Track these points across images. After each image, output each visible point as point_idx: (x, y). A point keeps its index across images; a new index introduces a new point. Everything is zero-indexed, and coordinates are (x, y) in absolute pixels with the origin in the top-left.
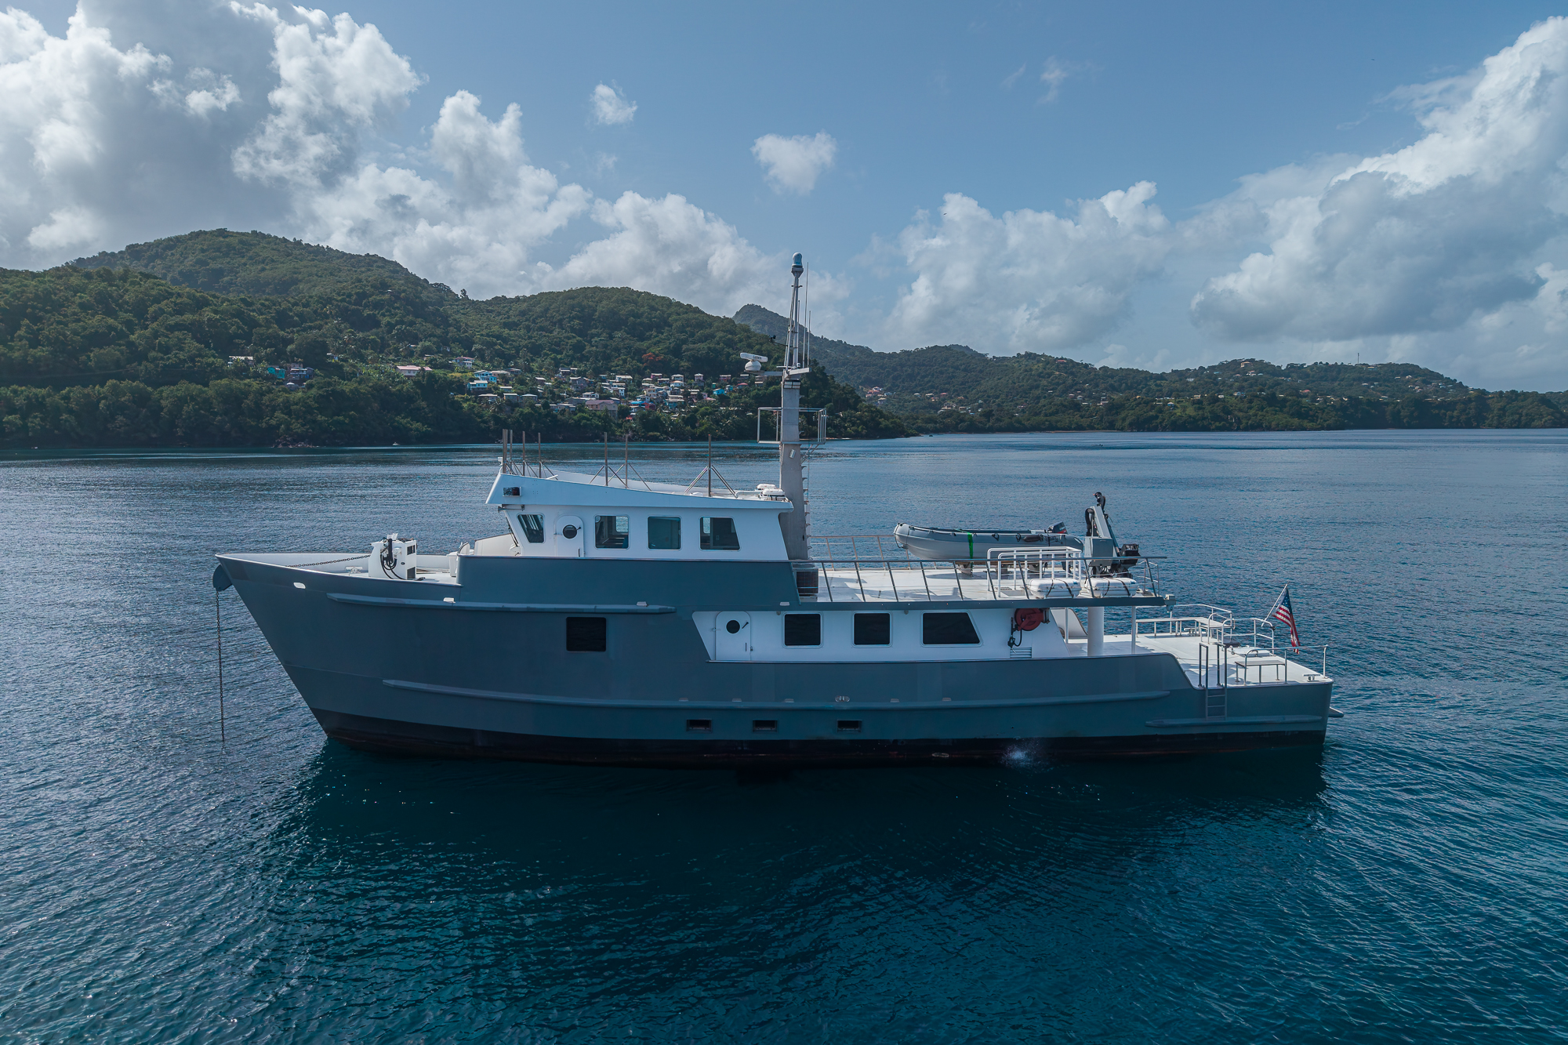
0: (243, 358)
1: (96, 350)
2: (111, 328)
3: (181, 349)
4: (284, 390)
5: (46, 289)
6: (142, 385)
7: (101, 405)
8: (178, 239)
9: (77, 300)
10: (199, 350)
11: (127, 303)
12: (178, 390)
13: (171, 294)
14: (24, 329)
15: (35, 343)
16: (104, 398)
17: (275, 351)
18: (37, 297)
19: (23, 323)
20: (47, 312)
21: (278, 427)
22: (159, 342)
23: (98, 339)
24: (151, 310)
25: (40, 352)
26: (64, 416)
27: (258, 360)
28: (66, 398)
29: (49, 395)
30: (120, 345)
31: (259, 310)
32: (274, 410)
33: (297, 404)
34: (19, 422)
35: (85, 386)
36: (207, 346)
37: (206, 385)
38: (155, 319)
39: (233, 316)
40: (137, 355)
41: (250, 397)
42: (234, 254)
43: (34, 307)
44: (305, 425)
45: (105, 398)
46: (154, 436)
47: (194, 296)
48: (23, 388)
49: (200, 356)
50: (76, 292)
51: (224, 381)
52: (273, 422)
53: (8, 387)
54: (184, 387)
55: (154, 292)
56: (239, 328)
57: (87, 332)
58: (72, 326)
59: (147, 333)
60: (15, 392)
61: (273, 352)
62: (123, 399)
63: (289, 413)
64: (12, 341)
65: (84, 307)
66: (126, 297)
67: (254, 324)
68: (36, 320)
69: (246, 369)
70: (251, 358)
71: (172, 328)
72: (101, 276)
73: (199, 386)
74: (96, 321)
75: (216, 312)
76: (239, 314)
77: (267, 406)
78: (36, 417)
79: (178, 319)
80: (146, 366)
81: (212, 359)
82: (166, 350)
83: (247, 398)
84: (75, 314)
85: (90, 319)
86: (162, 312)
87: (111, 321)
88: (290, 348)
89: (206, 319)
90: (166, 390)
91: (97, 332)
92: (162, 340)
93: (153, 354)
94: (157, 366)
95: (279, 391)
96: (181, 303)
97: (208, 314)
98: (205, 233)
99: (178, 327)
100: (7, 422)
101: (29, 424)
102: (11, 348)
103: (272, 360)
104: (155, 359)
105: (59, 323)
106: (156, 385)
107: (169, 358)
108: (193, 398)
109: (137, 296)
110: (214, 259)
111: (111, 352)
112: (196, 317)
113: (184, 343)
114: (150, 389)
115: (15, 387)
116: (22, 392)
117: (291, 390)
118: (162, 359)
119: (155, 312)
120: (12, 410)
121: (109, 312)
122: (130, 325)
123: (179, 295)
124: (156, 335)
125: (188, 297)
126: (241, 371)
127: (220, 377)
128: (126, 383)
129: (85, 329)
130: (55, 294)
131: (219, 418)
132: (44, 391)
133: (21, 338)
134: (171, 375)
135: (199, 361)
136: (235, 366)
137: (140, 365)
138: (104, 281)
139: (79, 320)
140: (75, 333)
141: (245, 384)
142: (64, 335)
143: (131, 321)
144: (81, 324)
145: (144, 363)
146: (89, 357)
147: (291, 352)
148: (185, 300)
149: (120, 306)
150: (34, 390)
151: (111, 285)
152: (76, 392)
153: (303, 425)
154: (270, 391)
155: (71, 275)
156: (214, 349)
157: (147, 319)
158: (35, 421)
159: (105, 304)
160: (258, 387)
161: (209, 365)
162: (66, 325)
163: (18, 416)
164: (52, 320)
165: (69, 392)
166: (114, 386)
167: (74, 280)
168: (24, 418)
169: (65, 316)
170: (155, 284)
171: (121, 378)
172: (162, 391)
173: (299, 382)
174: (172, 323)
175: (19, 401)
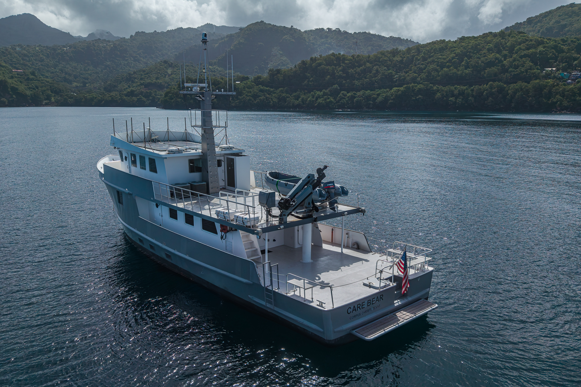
0: (550, 69)
1: (488, 69)
2: (497, 59)
3: (523, 66)
4: (565, 85)
5: (476, 44)
6: (502, 84)
7: (485, 93)
8: (550, 12)
9: (487, 47)
10: (531, 66)
11: (507, 46)
12: (517, 86)
13: (527, 40)
14: (464, 61)
15: (467, 67)
16: (485, 90)
17: (567, 65)
18: (472, 47)
19: (465, 59)
20: (474, 53)
21: (557, 102)
22: (515, 64)
23: (490, 64)
24: (516, 49)
25: (467, 71)
26: (470, 98)
27: (558, 70)
28: (472, 90)
29: (467, 89)
30: (498, 66)
31: (569, 44)
32: (557, 94)
33: (568, 91)
34: (454, 100)
35: (480, 85)
36: (536, 64)
37: (529, 83)
38: (516, 53)
39: (553, 48)
40: (505, 70)
41: (547, 88)
42: (575, 15)
43: (470, 52)
44: (570, 102)
45: (487, 90)
46: (502, 106)
47: (538, 40)
48: (459, 86)
49: (530, 69)
50: (488, 44)
51: (537, 81)
52: (555, 100)
53: (453, 86)
54: (520, 84)
55: (519, 40)
56: (553, 54)
57: (487, 61)
58: (482, 59)
59: (511, 59)
60: (455, 88)
61: (566, 65)
62: (494, 90)
63: (563, 97)
64: (460, 67)
65: (489, 50)
66: (507, 44)
67: (562, 51)
68: (470, 57)
69: (550, 75)
70: (554, 69)
71: (521, 57)
72: (500, 35)
73: (526, 84)
74: (491, 56)
75: (544, 47)
76: (555, 47)
77: (554, 92)
78: (460, 98)
79: (525, 52)
80: (507, 75)
81: (535, 71)
82: (516, 67)
83: (545, 89)
84: (485, 53)
85: (490, 55)
86: (520, 49)
87: (498, 55)
88: (576, 62)
89: (538, 51)
90: (512, 86)
91: (491, 61)
92: (516, 63)
93: (511, 69)
94: (511, 75)
95: (562, 85)
96: (530, 44)
97: (541, 48)
98: (564, 6)
99: (525, 56)
100: (450, 101)
101: (457, 101)
102: (458, 71)
103: (564, 69)
104: (511, 71)
105: (477, 58)
106: (508, 83)
107: (517, 71)
108: (522, 89)
109: (511, 43)
110: (563, 20)
111: (494, 69)
112: (534, 50)
113: (525, 64)
114: (505, 86)
115: (456, 86)
116: (458, 88)
117: (569, 84)
118: (514, 71)
119: (517, 50)
120: (453, 96)
121: (499, 52)
122: (505, 57)
123: (531, 40)
124: (514, 60)
125: (535, 42)
126: (548, 76)
127: (536, 79)
128: (497, 83)
129: (486, 60)
130: (479, 45)
131: (530, 98)
132: (465, 87)
133: (463, 65)
134: (515, 79)
135: (529, 72)
136: (546, 73)
137: (504, 75)
138: (501, 37)
139: (485, 56)
140: (482, 62)
141: (546, 82)
142: (478, 63)
143: (506, 54)
144: (486, 57)
145: (506, 74)
146: (485, 72)
147: (575, 65)
148: (533, 42)
149: (504, 48)
150: (462, 87)
151: (503, 39)
152: (476, 87)
153: (568, 102)
154: (558, 85)
155: (489, 36)
156: (540, 65)
157: (513, 54)
158: (459, 100)
159: (498, 48)
160: (552, 83)
161: (533, 73)
162: (480, 59)
163: (454, 98)
164: (476, 57)
165: (474, 88)
166: (491, 84)
167: (489, 39)
168: (456, 99)
169: (481, 55)
170: (521, 36)
171: (494, 81)
172: (510, 86)
173: (573, 80)
174: (523, 54)
175: (456, 92)
